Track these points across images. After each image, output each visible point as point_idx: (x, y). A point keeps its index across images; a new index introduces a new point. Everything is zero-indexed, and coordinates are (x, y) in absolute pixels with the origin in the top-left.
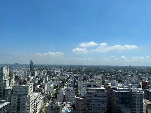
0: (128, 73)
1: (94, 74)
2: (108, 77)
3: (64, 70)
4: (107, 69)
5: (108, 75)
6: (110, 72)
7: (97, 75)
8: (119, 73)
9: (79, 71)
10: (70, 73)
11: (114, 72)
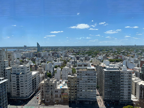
0: (131, 53)
1: (96, 55)
2: (110, 57)
3: (68, 51)
4: (111, 50)
5: (111, 56)
6: (113, 52)
7: (100, 55)
8: (122, 53)
9: (83, 52)
10: (74, 54)
11: (117, 52)
